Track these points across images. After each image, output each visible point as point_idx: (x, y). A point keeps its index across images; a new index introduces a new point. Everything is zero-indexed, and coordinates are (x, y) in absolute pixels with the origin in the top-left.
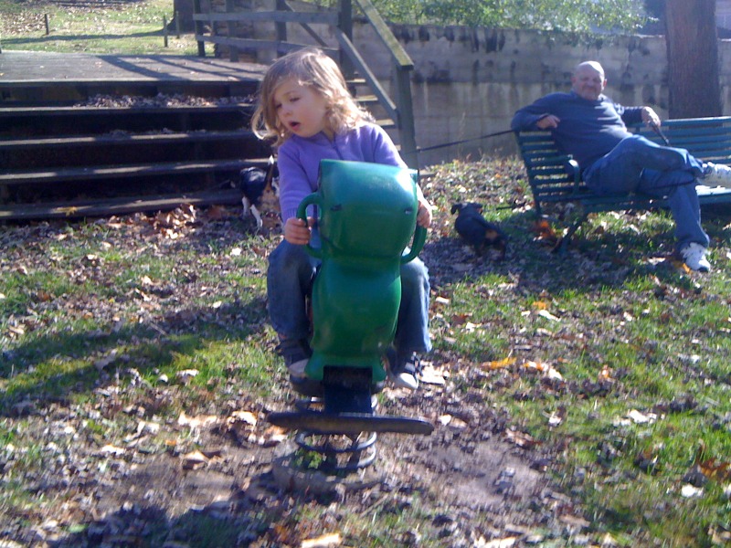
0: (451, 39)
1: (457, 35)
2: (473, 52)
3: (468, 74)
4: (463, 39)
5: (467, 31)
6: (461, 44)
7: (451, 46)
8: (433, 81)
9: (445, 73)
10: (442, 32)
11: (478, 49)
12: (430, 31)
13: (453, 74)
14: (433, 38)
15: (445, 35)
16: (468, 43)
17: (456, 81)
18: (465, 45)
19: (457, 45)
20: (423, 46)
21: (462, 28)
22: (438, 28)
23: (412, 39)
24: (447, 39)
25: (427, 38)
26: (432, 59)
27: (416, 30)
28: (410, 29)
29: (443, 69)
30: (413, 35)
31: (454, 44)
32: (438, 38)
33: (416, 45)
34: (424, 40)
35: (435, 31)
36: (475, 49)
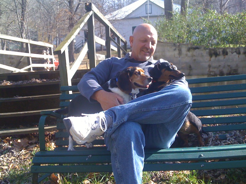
0: (239, 53)
1: (242, 51)
4: (245, 53)
6: (244, 56)
7: (239, 57)
9: (236, 70)
10: (234, 51)
12: (228, 50)
14: (229, 54)
15: (236, 52)
19: (242, 56)
21: (244, 48)
22: (232, 48)
23: (219, 55)
24: (237, 54)
25: (227, 54)
26: (229, 64)
27: (221, 50)
28: (218, 50)
29: (235, 68)
30: (219, 53)
31: (240, 56)
32: (232, 53)
33: (221, 58)
34: (225, 55)
35: (231, 50)
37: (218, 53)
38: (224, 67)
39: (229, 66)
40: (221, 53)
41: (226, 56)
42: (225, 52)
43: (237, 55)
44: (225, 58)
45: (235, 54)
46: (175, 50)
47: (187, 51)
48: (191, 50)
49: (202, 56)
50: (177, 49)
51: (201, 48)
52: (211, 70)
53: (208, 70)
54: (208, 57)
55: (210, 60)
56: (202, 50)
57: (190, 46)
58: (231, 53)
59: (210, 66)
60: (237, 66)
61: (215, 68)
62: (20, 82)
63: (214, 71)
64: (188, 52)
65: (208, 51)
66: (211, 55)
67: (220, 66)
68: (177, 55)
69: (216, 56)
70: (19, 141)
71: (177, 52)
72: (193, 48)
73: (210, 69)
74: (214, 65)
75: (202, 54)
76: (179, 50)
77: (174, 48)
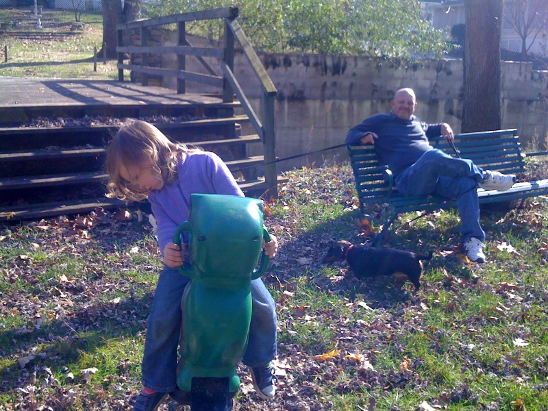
0: (307, 65)
1: (312, 61)
2: (322, 75)
3: (318, 93)
4: (316, 65)
5: (319, 59)
6: (314, 69)
7: (306, 70)
8: (292, 99)
9: (301, 92)
10: (301, 60)
11: (326, 73)
12: (292, 59)
13: (307, 93)
14: (294, 64)
15: (303, 62)
16: (319, 67)
17: (309, 99)
18: (317, 70)
19: (311, 69)
20: (286, 71)
21: (316, 56)
22: (298, 56)
23: (279, 65)
24: (304, 64)
25: (290, 64)
26: (292, 81)
27: (282, 58)
28: (277, 58)
29: (300, 89)
31: (309, 69)
32: (298, 64)
33: (281, 70)
34: (287, 67)
35: (296, 59)
36: (324, 73)
37: (278, 62)
38: (285, 86)
39: (292, 84)
40: (282, 62)
41: (289, 68)
42: (287, 62)
43: (305, 68)
45: (302, 65)
48: (237, 53)
60: (303, 85)
65: (262, 57)
66: (267, 65)
69: (274, 68)
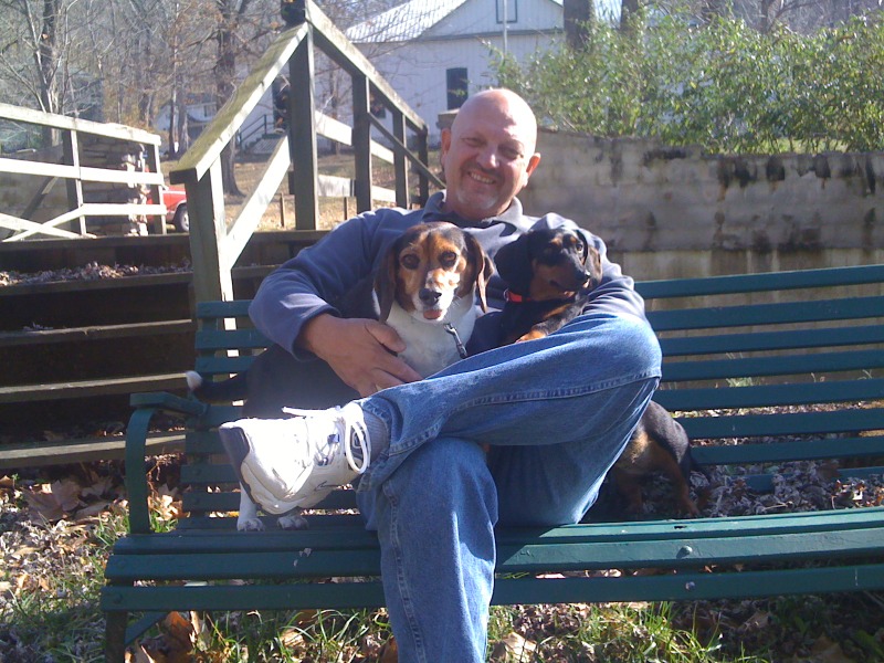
0: (825, 174)
1: (836, 167)
2: (865, 195)
3: (856, 234)
4: (846, 173)
5: (854, 161)
6: (841, 183)
8: (790, 249)
10: (809, 164)
11: (873, 189)
12: (786, 164)
13: (826, 235)
14: (791, 175)
15: (813, 169)
16: (855, 179)
17: (832, 248)
18: (849, 184)
19: (836, 184)
21: (846, 156)
22: (801, 157)
23: (754, 179)
24: (818, 175)
25: (782, 176)
26: (789, 211)
29: (809, 227)
30: (756, 172)
31: (829, 183)
32: (801, 174)
33: (761, 189)
34: (774, 180)
35: (796, 163)
36: (868, 190)
37: (752, 173)
38: (771, 222)
39: (788, 218)
40: (762, 172)
41: (781, 185)
42: (775, 170)
43: (819, 181)
44: (774, 189)
45: (811, 175)
46: (599, 159)
47: (640, 166)
48: (656, 160)
49: (695, 182)
50: (607, 156)
51: (691, 154)
52: (725, 231)
53: (713, 231)
54: (716, 188)
55: (723, 198)
56: (696, 162)
57: (651, 147)
58: (796, 175)
59: (720, 219)
60: (817, 217)
61: (738, 224)
62: (46, 274)
63: (734, 237)
64: (645, 169)
65: (714, 164)
66: (725, 180)
67: (756, 218)
68: (605, 179)
69: (743, 185)
70: (47, 488)
71: (604, 168)
72: (665, 153)
73: (720, 229)
74: (736, 213)
75: (693, 174)
76: (612, 160)
77: (596, 152)
